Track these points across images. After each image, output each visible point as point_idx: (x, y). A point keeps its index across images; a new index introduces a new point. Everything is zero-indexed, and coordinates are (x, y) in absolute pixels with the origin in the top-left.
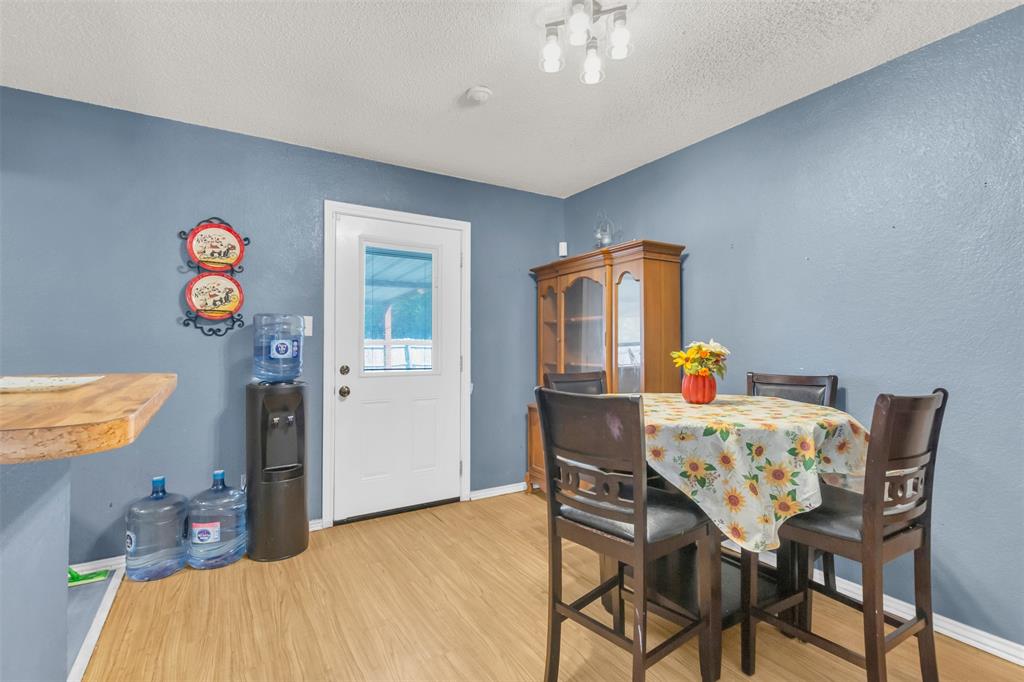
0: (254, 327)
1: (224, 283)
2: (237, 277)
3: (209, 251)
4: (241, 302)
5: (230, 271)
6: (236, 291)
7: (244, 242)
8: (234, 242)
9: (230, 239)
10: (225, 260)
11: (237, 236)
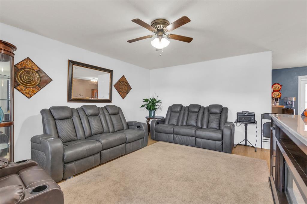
0: (284, 99)
1: (278, 93)
2: (280, 92)
3: (275, 88)
4: (281, 96)
5: (278, 91)
6: (280, 94)
7: (281, 86)
8: (280, 86)
9: (279, 86)
10: (278, 89)
11: (280, 85)
